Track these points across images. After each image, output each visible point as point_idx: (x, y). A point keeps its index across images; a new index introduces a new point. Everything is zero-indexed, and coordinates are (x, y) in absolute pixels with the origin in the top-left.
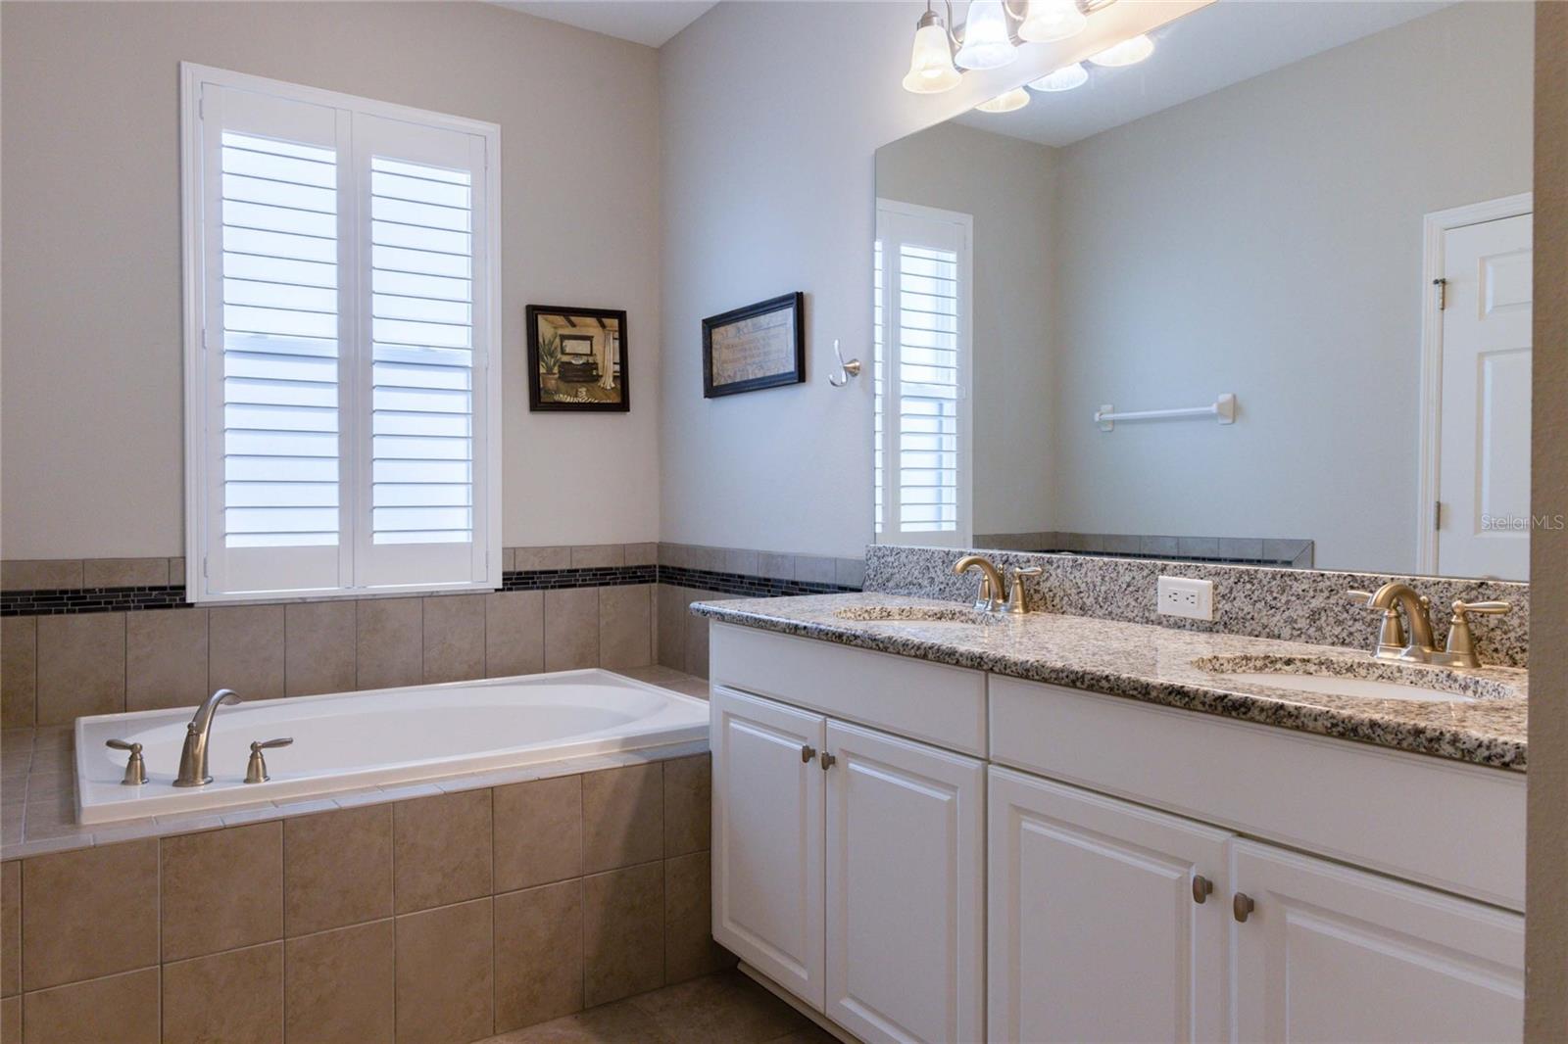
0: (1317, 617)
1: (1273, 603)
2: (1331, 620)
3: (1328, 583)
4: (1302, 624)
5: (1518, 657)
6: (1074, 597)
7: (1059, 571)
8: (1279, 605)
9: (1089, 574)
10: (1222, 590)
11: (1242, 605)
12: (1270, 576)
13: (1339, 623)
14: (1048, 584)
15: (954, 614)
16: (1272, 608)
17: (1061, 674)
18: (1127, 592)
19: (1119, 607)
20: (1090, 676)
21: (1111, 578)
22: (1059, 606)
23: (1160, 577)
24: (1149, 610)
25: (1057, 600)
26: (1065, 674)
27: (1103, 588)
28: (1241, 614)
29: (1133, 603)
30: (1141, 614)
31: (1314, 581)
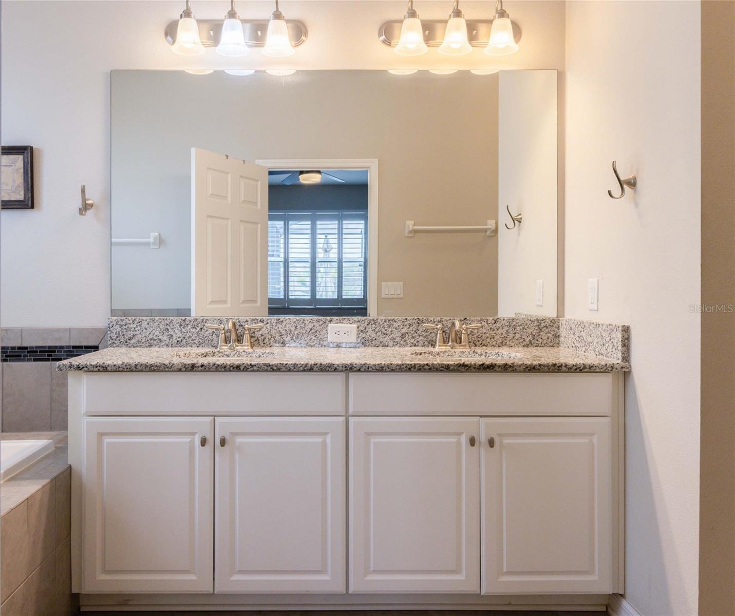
0: (404, 336)
1: (385, 332)
2: (410, 337)
3: (409, 322)
4: (398, 339)
5: (477, 343)
6: (278, 338)
7: (268, 325)
8: (388, 333)
9: (287, 326)
10: (361, 328)
11: (371, 333)
12: (384, 321)
13: (413, 337)
14: (261, 333)
15: (215, 353)
16: (384, 334)
17: (402, 366)
18: (310, 333)
19: (306, 341)
20: (418, 365)
21: (301, 327)
22: (268, 343)
23: (329, 325)
24: (322, 341)
25: (266, 340)
26: (405, 366)
27: (296, 332)
28: (370, 338)
29: (314, 338)
30: (318, 343)
31: (403, 322)
